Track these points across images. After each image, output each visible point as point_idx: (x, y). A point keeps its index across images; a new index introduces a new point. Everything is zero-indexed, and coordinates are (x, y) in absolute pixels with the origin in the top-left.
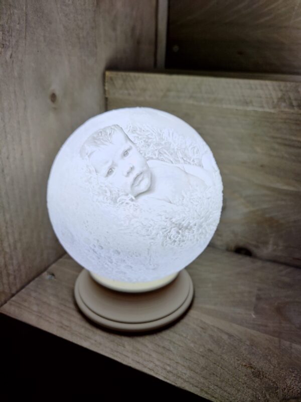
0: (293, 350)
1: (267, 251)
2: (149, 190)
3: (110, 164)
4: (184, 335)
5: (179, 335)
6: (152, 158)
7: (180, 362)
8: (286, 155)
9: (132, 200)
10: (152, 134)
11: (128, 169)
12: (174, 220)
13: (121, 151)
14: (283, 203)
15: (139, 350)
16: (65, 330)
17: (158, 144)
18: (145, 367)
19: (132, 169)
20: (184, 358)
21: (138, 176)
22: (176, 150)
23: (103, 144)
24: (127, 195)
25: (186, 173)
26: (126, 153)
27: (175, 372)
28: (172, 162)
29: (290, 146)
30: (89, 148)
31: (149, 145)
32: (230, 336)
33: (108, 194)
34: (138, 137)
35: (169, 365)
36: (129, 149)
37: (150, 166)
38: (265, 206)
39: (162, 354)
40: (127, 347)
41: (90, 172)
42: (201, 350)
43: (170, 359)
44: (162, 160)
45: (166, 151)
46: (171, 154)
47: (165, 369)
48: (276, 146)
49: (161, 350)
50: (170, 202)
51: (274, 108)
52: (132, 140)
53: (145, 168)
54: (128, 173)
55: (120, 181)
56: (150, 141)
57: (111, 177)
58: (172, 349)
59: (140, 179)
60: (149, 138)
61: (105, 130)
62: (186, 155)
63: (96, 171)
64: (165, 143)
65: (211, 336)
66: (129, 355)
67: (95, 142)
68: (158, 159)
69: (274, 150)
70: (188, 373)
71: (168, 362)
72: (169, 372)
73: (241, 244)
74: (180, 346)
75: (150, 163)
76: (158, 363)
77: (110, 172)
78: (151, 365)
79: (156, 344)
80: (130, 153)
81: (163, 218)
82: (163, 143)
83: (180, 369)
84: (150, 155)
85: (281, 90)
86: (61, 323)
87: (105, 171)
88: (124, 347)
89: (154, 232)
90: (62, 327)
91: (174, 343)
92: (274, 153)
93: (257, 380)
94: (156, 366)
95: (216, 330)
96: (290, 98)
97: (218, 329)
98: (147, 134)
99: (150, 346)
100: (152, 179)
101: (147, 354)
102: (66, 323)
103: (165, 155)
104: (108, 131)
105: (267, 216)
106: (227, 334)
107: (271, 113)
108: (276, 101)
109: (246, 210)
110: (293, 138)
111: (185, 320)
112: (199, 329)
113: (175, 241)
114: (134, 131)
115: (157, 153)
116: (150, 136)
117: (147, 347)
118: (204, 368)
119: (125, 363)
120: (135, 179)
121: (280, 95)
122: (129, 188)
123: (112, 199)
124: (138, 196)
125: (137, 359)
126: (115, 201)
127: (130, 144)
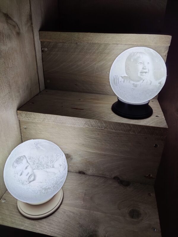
0: (94, 214)
1: (90, 172)
2: (34, 180)
3: (21, 172)
4: (58, 217)
5: (56, 217)
6: (35, 169)
7: (56, 228)
8: (91, 141)
9: (28, 183)
10: (36, 159)
11: (27, 173)
12: (43, 188)
13: (25, 167)
14: (92, 156)
15: (41, 226)
16: (13, 224)
17: (37, 163)
18: (44, 232)
19: (28, 173)
20: (57, 226)
21: (30, 176)
22: (44, 164)
23: (20, 164)
24: (27, 182)
25: (47, 172)
26: (26, 168)
27: (54, 232)
28: (42, 169)
29: (91, 138)
30: (15, 164)
31: (34, 164)
32: (73, 213)
33: (21, 181)
34: (31, 161)
35: (52, 230)
36: (28, 166)
37: (34, 172)
38: (87, 157)
39: (49, 226)
40: (37, 226)
41: (15, 174)
42: (63, 221)
43: (52, 227)
44: (39, 169)
45: (40, 166)
46: (42, 166)
47: (50, 231)
48: (87, 138)
49: (49, 224)
50: (41, 183)
51: (84, 126)
52: (29, 162)
53: (33, 173)
54: (27, 175)
55: (24, 177)
56: (35, 162)
57: (21, 176)
58: (53, 223)
59: (31, 176)
60: (35, 161)
61: (21, 157)
62: (47, 165)
63: (17, 174)
64: (40, 163)
65: (67, 215)
66: (38, 229)
67: (17, 163)
68: (37, 169)
69: (86, 139)
70: (58, 231)
71: (52, 229)
72: (52, 232)
73: (81, 170)
74: (56, 221)
75: (35, 171)
76: (48, 230)
77: (21, 175)
78: (46, 231)
79: (47, 222)
80: (28, 167)
81: (39, 188)
82: (39, 162)
83: (56, 230)
84: (34, 168)
85: (85, 121)
86: (12, 221)
87: (20, 174)
88: (36, 226)
89: (36, 192)
90: (12, 223)
91: (54, 221)
92: (86, 140)
93: (81, 228)
94: (48, 231)
95: (69, 212)
96: (88, 124)
97: (70, 211)
98: (34, 159)
99: (45, 223)
100: (35, 176)
101: (44, 227)
102: (13, 221)
103: (40, 167)
104: (22, 158)
105: (88, 160)
106: (72, 212)
107: (83, 128)
108: (84, 124)
109: (80, 159)
110: (92, 136)
111: (58, 210)
112: (63, 213)
113: (44, 193)
114: (30, 159)
115: (37, 167)
116: (35, 160)
117: (44, 224)
118: (64, 228)
119: (37, 232)
120: (29, 177)
121: (85, 122)
122: (27, 180)
123: (22, 183)
124: (30, 182)
125: (41, 230)
126: (23, 184)
127: (28, 164)
